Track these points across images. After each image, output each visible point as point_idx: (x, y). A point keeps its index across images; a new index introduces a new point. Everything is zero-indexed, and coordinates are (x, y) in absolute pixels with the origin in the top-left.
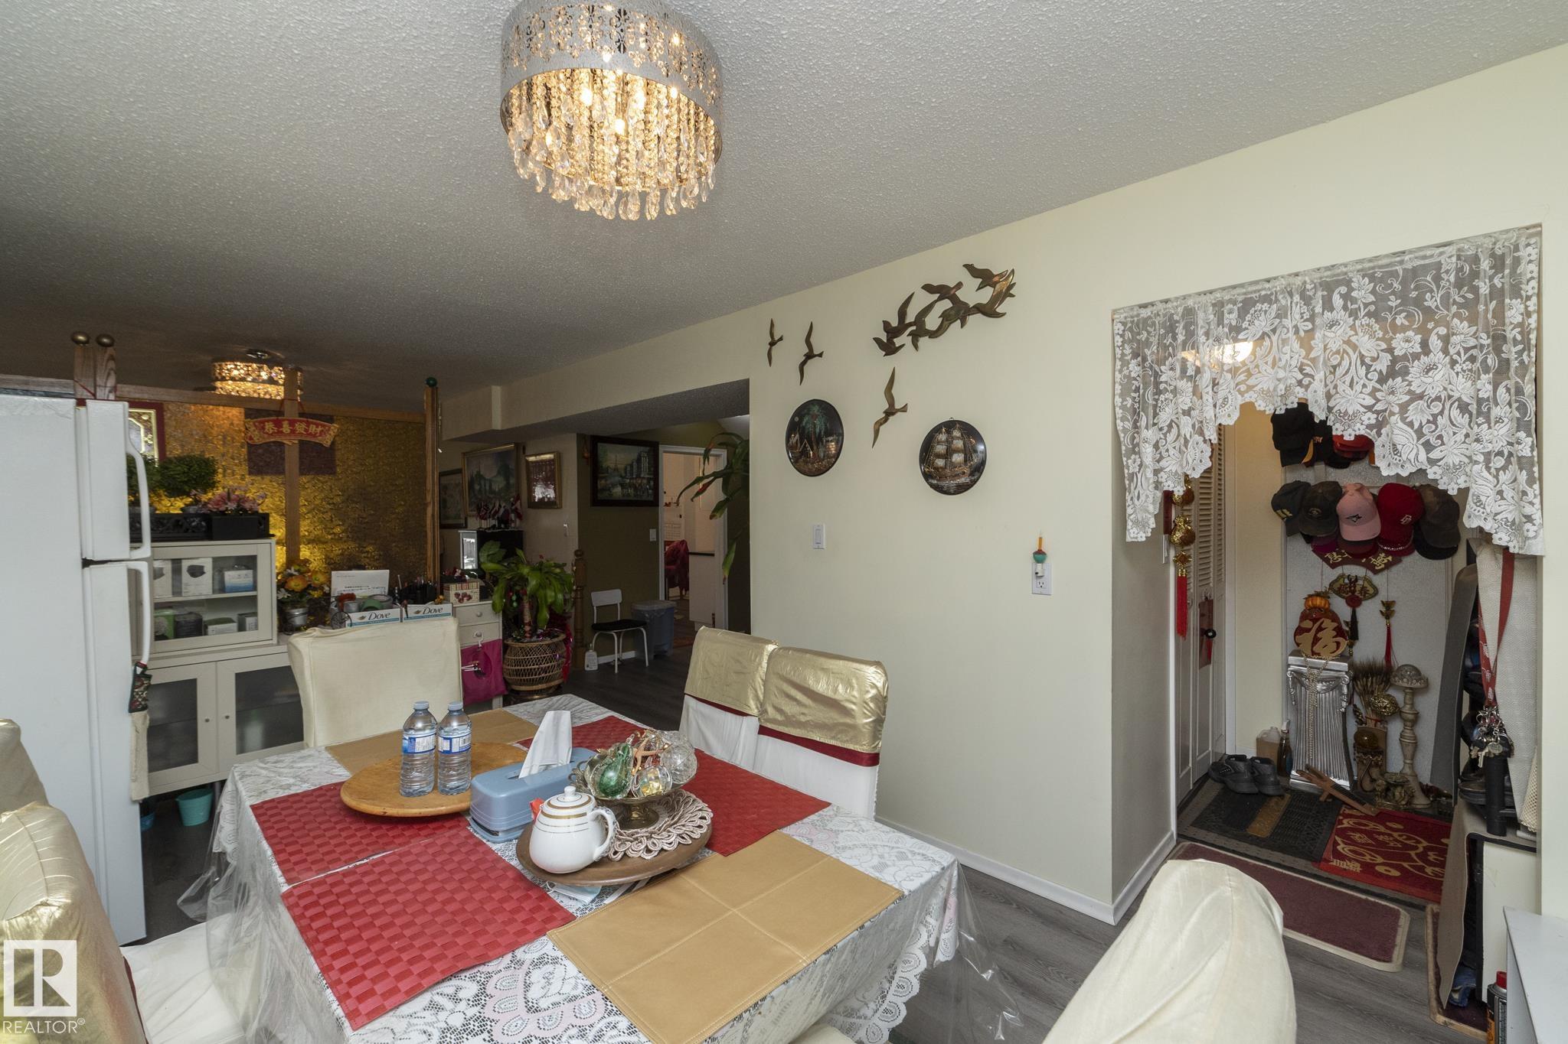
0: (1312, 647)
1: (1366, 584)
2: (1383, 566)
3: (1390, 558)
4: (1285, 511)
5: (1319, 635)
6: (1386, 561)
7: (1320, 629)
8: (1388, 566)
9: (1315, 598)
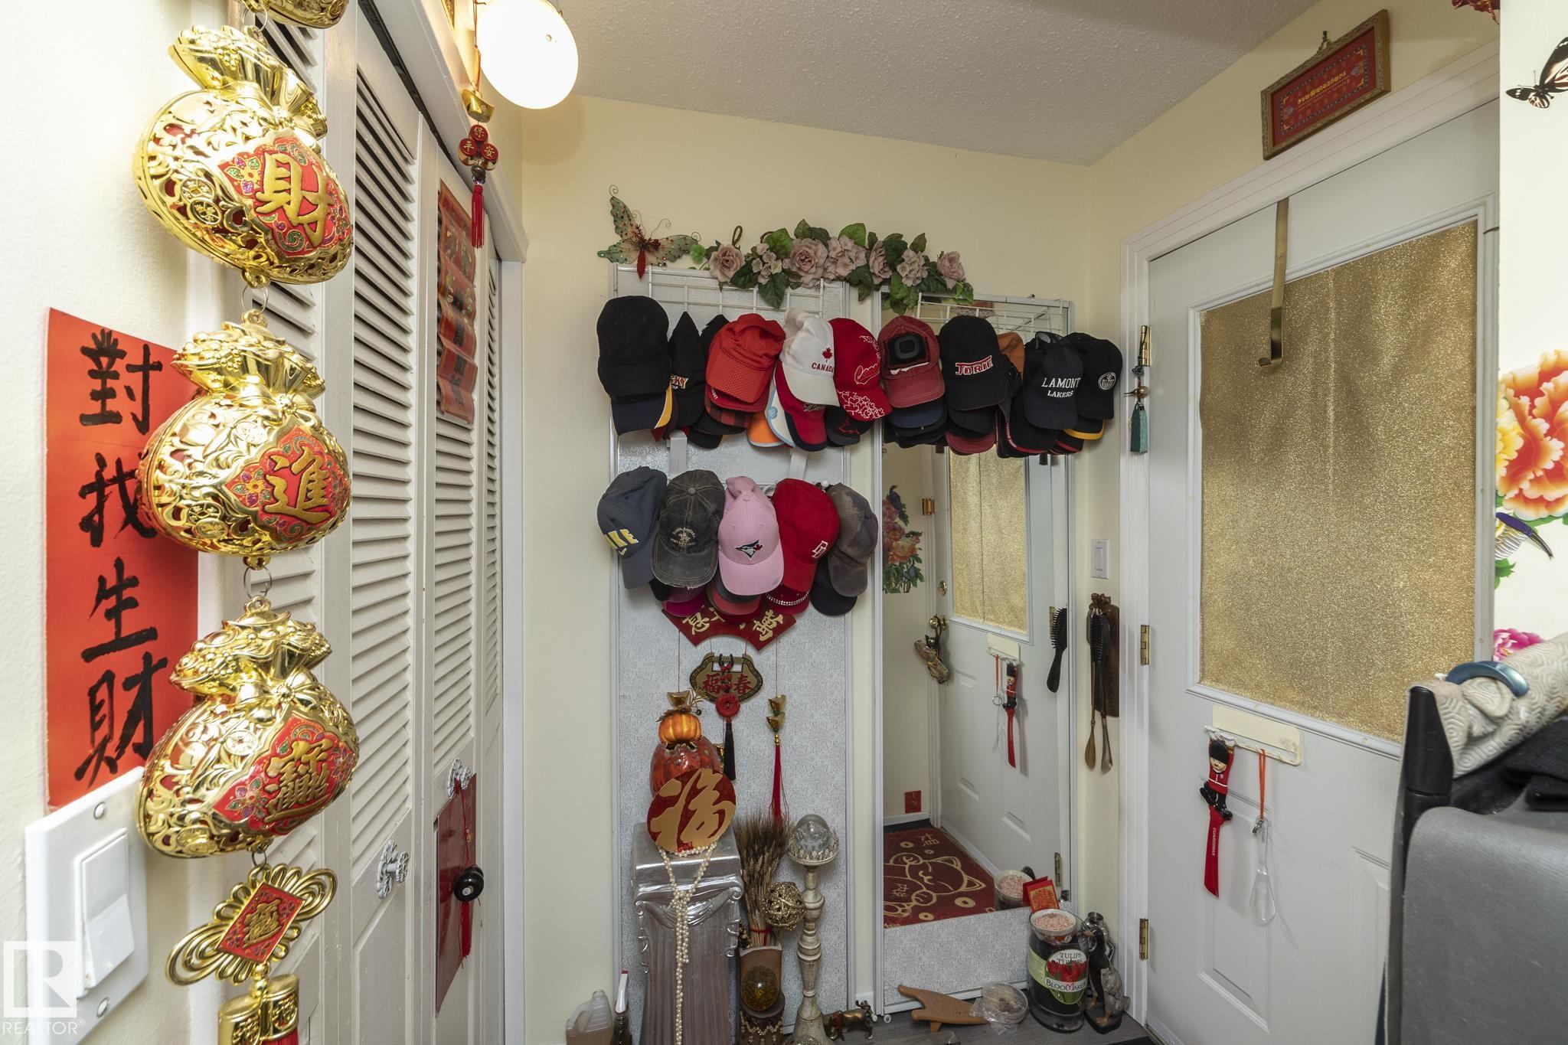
0: (680, 831)
1: (747, 672)
2: (770, 634)
3: (780, 618)
4: (625, 532)
5: (691, 807)
6: (774, 625)
7: (694, 792)
8: (779, 631)
9: (678, 716)
